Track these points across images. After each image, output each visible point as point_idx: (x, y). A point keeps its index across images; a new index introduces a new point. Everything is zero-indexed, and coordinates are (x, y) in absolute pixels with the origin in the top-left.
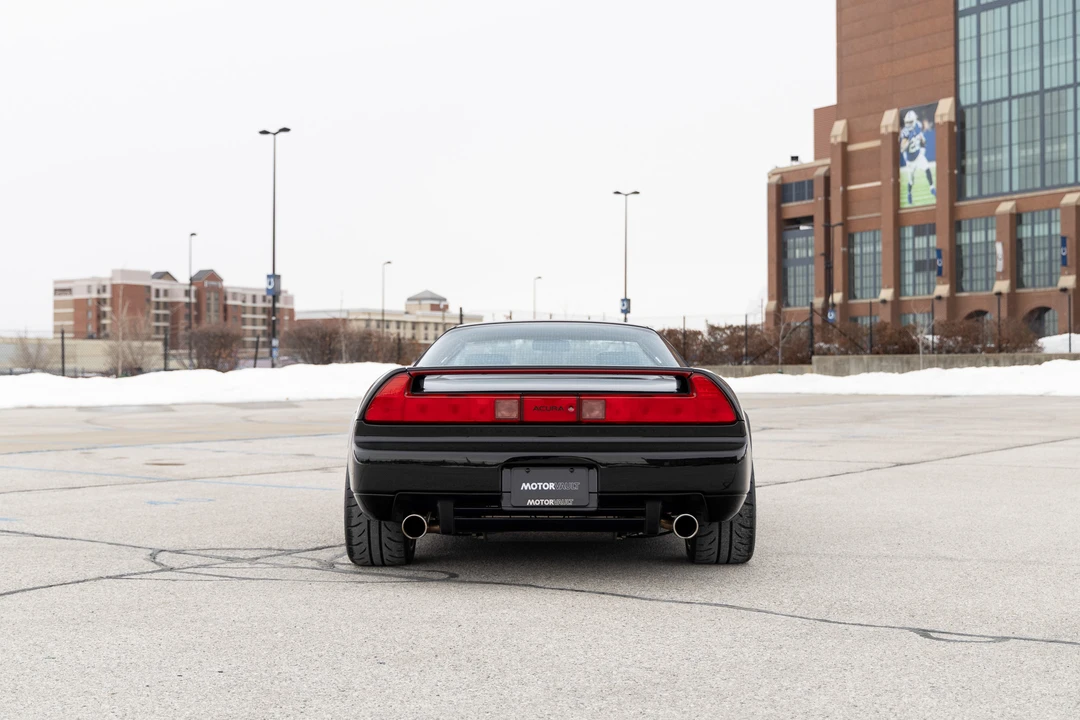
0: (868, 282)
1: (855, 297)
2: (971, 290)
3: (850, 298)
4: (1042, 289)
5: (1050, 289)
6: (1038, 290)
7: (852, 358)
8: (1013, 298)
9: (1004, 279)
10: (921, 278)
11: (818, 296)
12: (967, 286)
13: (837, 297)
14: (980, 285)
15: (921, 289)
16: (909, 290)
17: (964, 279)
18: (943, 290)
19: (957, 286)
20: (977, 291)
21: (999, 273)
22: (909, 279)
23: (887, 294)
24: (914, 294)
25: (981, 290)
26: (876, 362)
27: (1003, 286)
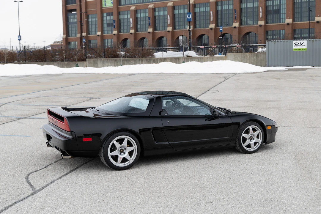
0: (93, 30)
1: (90, 34)
2: (124, 32)
3: (88, 35)
4: (143, 32)
5: (145, 32)
6: (142, 32)
7: (99, 59)
8: (135, 35)
9: (133, 29)
10: (109, 28)
11: (78, 34)
12: (122, 31)
13: (84, 34)
14: (126, 31)
15: (109, 32)
16: (106, 32)
17: (121, 29)
18: (115, 32)
19: (119, 31)
20: (125, 33)
21: (131, 28)
22: (105, 29)
23: (99, 33)
24: (107, 33)
25: (126, 32)
26: (106, 61)
27: (132, 31)
